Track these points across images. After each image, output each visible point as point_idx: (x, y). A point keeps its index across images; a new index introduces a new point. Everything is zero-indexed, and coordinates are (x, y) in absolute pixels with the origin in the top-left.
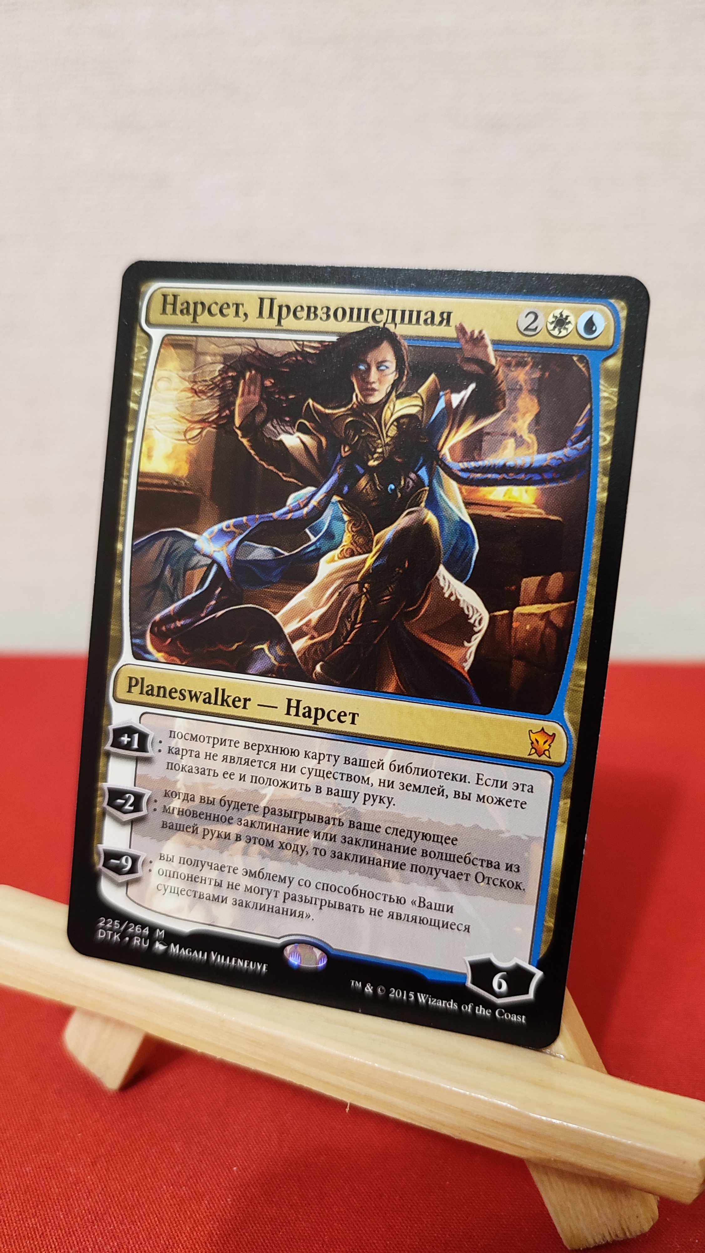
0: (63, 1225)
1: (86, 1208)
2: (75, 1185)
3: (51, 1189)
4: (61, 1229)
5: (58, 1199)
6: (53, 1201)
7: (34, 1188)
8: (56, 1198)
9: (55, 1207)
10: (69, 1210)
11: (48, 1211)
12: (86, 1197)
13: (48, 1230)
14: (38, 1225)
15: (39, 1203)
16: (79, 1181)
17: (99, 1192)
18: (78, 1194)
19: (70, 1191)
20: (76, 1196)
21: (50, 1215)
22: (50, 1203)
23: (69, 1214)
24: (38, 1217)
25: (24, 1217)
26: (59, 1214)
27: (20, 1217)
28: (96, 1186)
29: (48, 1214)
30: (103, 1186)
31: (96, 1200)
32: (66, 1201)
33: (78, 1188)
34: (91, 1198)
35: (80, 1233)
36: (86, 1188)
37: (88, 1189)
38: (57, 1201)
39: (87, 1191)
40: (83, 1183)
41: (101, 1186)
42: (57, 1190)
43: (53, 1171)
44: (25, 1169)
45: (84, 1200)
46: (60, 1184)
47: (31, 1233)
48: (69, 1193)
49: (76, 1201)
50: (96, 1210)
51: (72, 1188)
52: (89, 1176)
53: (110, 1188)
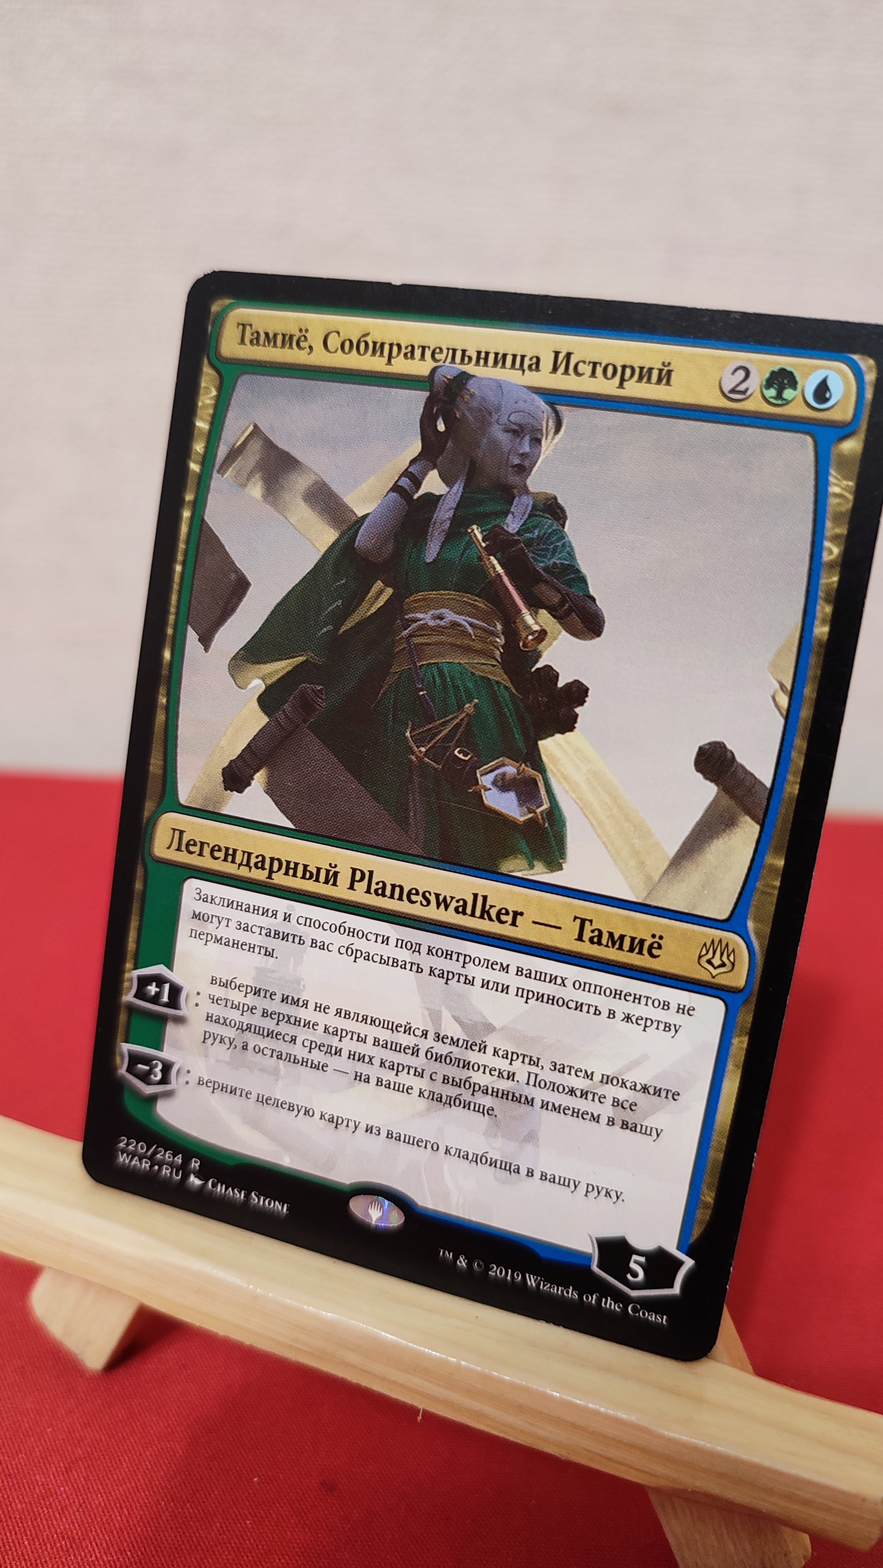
0: (28, 1555)
1: (58, 1530)
2: (44, 1499)
3: (11, 1504)
4: (25, 1560)
5: (20, 1518)
6: (14, 1520)
8: (18, 1517)
9: (17, 1529)
10: (36, 1533)
11: (8, 1534)
12: (58, 1516)
13: (8, 1562)
16: (49, 1494)
17: (75, 1510)
18: (48, 1512)
20: (44, 1516)
21: (10, 1540)
22: (10, 1523)
23: (36, 1540)
26: (22, 1539)
28: (72, 1501)
29: (7, 1539)
30: (82, 1501)
31: (72, 1520)
32: (32, 1521)
33: (47, 1503)
34: (65, 1517)
36: (58, 1504)
37: (61, 1505)
39: (59, 1508)
40: (54, 1496)
41: (79, 1501)
42: (19, 1506)
45: (56, 1520)
46: (23, 1498)
48: (35, 1510)
49: (45, 1522)
50: (72, 1533)
51: (40, 1504)
52: (62, 1488)
53: (90, 1503)
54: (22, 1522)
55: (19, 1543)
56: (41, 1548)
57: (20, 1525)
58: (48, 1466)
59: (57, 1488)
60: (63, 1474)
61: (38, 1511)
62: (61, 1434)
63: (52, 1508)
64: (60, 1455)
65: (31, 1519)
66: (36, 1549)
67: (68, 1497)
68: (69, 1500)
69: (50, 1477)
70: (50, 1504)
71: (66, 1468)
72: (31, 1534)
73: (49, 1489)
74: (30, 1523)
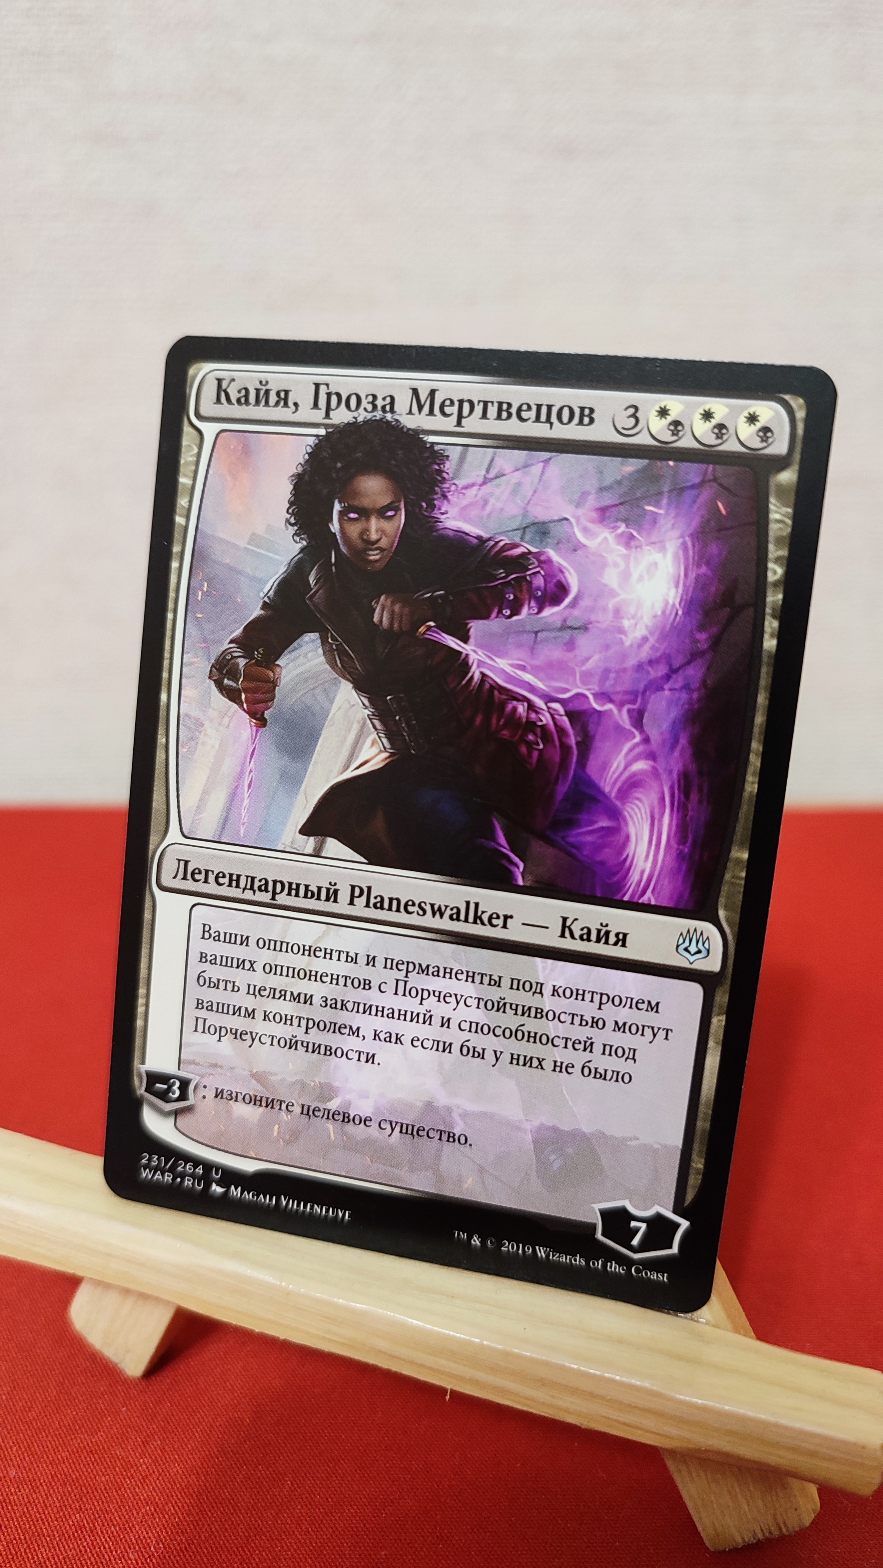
0: (117, 1521)
1: (142, 1498)
2: (125, 1471)
3: (95, 1477)
4: (113, 1525)
5: (105, 1489)
6: (99, 1491)
7: (74, 1476)
8: (103, 1488)
9: (104, 1499)
10: (122, 1502)
11: (96, 1504)
12: (140, 1485)
13: (98, 1528)
14: (85, 1522)
15: (82, 1495)
16: (129, 1466)
17: (155, 1479)
18: (131, 1482)
19: (119, 1478)
20: (128, 1485)
21: (98, 1509)
22: (96, 1494)
23: (122, 1507)
24: (83, 1513)
25: (66, 1513)
26: (109, 1507)
27: (61, 1514)
28: (151, 1471)
29: (95, 1508)
30: (161, 1471)
31: (153, 1488)
32: (116, 1491)
33: (129, 1474)
34: (147, 1485)
35: (137, 1529)
36: (139, 1474)
37: (141, 1475)
38: (104, 1492)
39: (141, 1477)
40: (135, 1468)
41: (158, 1471)
42: (103, 1479)
43: (96, 1455)
44: (61, 1455)
45: (139, 1488)
46: (106, 1471)
47: (77, 1533)
48: (118, 1481)
49: (128, 1491)
50: (155, 1499)
51: (122, 1475)
52: (141, 1460)
53: (168, 1472)
54: (107, 1493)
55: (106, 1511)
56: (127, 1514)
57: (106, 1495)
58: (126, 1442)
59: (136, 1460)
60: (141, 1448)
61: (121, 1482)
62: (135, 1412)
63: (133, 1478)
64: (137, 1431)
65: (115, 1489)
66: (123, 1515)
67: (147, 1468)
68: (149, 1471)
69: (129, 1451)
70: (132, 1475)
71: (143, 1443)
72: (117, 1502)
73: (129, 1461)
74: (115, 1493)
